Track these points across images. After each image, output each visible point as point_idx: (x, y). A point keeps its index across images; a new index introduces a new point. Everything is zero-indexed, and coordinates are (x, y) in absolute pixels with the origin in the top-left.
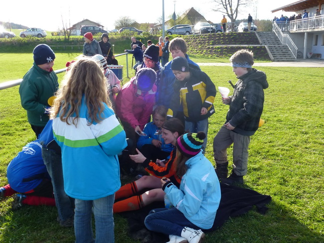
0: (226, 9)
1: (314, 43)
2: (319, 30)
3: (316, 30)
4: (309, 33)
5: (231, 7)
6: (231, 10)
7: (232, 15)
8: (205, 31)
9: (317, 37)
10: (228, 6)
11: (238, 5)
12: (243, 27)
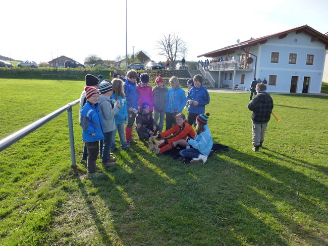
0: (168, 54)
1: (224, 78)
2: (228, 70)
3: (226, 70)
4: (221, 72)
5: (171, 52)
6: (172, 55)
7: (172, 58)
8: (155, 68)
9: (226, 74)
10: (170, 52)
11: (176, 52)
12: (179, 66)
